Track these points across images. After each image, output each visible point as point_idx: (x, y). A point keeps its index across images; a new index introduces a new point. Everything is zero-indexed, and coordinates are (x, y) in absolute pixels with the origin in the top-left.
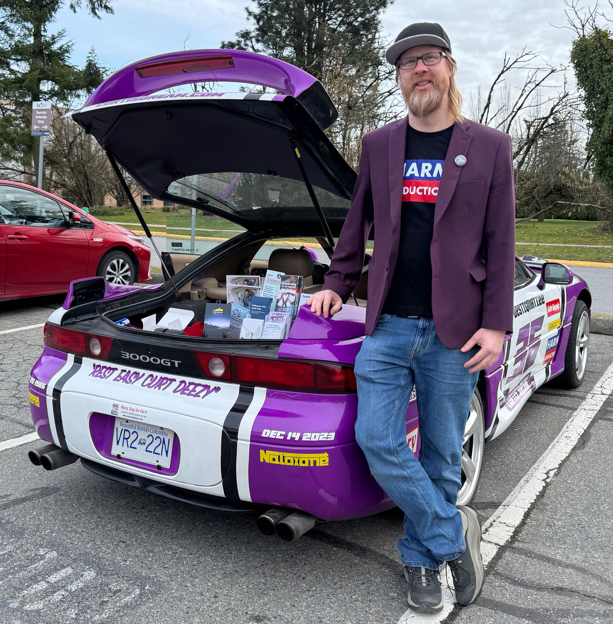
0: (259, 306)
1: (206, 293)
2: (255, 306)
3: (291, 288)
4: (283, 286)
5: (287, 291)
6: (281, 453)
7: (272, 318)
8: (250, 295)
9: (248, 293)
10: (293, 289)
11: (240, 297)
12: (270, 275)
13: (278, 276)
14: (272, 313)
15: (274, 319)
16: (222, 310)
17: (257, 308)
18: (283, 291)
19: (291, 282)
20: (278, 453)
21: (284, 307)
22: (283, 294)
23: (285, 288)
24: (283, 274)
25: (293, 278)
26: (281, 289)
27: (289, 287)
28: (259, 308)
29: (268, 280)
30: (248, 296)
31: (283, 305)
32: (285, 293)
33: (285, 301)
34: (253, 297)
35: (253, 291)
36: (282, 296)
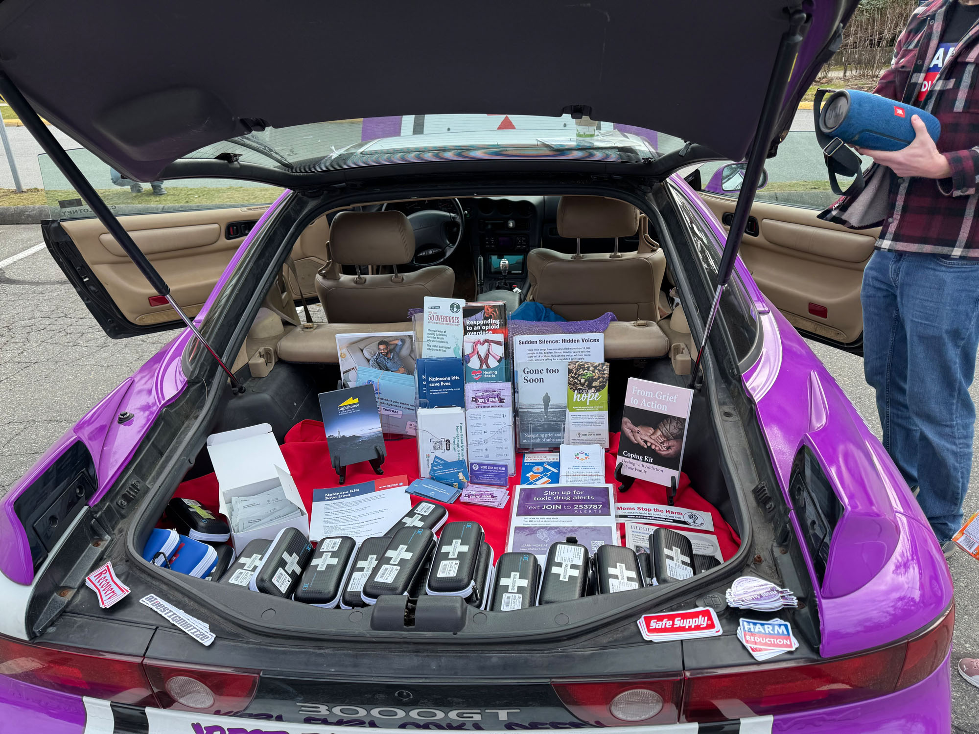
3: (489, 330)
5: (482, 337)
7: (475, 399)
8: (391, 351)
9: (386, 348)
10: (495, 331)
11: (369, 357)
12: (435, 307)
16: (356, 400)
19: (486, 318)
21: (485, 370)
22: (475, 344)
23: (476, 331)
24: (462, 302)
25: (490, 310)
26: (465, 334)
27: (483, 328)
28: (445, 381)
29: (431, 318)
30: (387, 354)
31: (481, 366)
32: (479, 342)
33: (483, 356)
34: (398, 354)
35: (396, 342)
36: (474, 349)
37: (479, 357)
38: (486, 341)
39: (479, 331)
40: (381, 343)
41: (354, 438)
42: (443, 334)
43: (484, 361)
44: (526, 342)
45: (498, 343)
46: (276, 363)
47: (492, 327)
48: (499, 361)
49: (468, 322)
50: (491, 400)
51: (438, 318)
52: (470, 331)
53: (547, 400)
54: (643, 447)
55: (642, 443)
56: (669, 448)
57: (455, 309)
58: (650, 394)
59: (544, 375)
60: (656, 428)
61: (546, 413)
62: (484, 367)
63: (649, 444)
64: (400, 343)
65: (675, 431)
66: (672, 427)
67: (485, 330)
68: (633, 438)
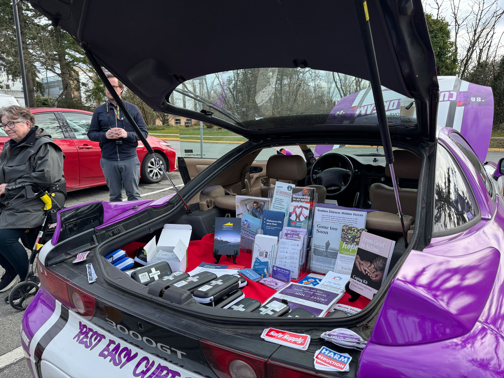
1: (214, 202)
2: (270, 221)
4: (295, 199)
5: (299, 204)
7: (286, 235)
8: (259, 207)
9: (257, 205)
10: (307, 202)
11: (249, 209)
12: (280, 187)
14: (286, 229)
15: (289, 236)
16: (232, 224)
18: (295, 204)
19: (303, 195)
21: (297, 222)
22: (296, 207)
23: (298, 201)
24: (293, 186)
25: (306, 191)
26: (292, 202)
27: (301, 200)
28: (274, 223)
29: (277, 192)
30: (257, 208)
31: (296, 219)
32: (297, 207)
33: (298, 214)
34: (262, 210)
35: (261, 203)
36: (294, 210)
37: (296, 214)
38: (301, 207)
39: (299, 201)
40: (255, 202)
41: (227, 242)
42: (281, 201)
43: (298, 217)
44: (322, 211)
45: (307, 208)
46: (214, 207)
47: (306, 200)
48: (305, 218)
49: (294, 196)
50: (294, 236)
51: (281, 192)
52: (294, 201)
53: (328, 244)
54: (363, 274)
55: (364, 271)
56: (376, 276)
57: (290, 189)
58: (371, 241)
59: (328, 230)
60: (371, 263)
61: (326, 252)
62: (298, 220)
63: (367, 273)
64: (263, 204)
65: (381, 266)
66: (380, 263)
67: (302, 201)
68: (359, 268)
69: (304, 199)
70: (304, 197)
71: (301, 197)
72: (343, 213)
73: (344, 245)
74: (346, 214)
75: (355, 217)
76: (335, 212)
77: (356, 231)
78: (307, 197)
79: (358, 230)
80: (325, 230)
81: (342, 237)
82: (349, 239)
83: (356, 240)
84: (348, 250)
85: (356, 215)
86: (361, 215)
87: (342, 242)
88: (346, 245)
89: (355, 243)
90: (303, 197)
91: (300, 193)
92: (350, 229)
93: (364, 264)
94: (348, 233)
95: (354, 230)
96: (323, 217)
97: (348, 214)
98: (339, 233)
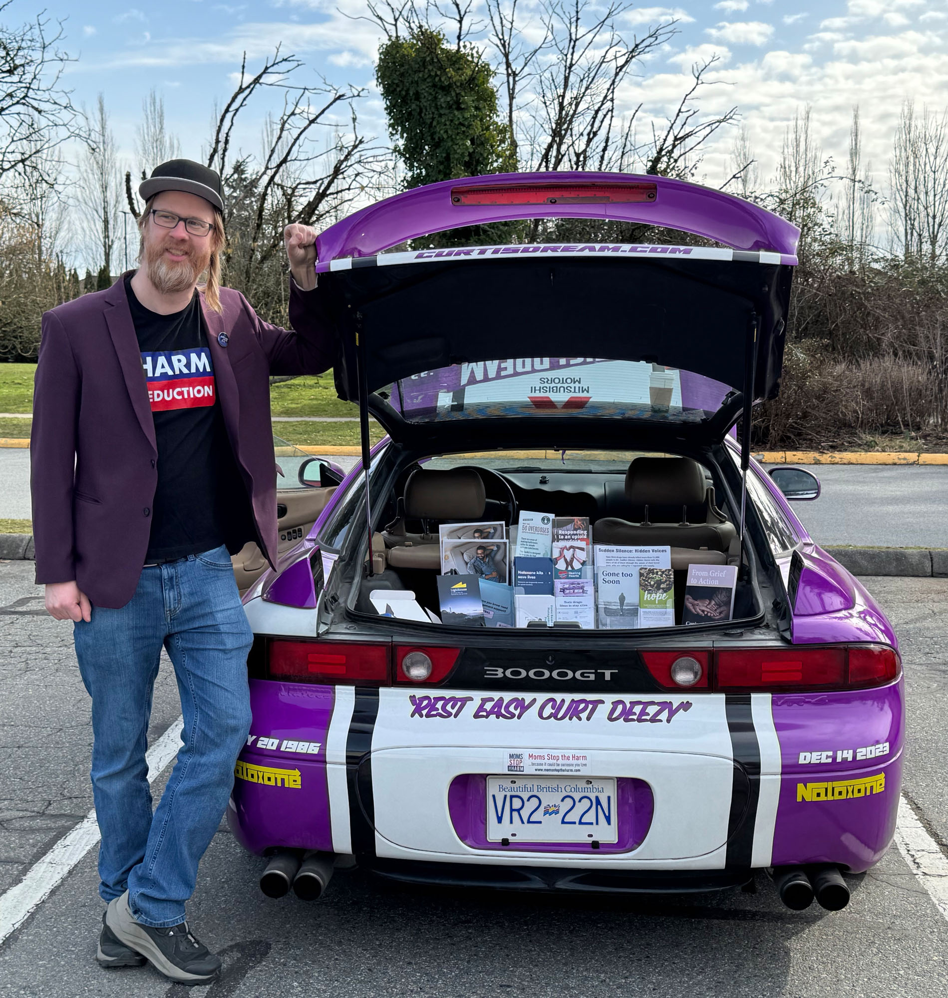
0: (530, 573)
2: (524, 573)
3: (577, 539)
5: (568, 544)
6: (830, 783)
7: (563, 590)
8: (487, 556)
10: (582, 540)
11: (468, 561)
12: (528, 520)
13: (543, 519)
14: (558, 583)
16: (465, 585)
17: (529, 577)
19: (575, 529)
20: (824, 785)
21: (570, 571)
22: (562, 549)
24: (552, 516)
25: (579, 522)
29: (524, 528)
31: (567, 568)
32: (566, 547)
33: (568, 560)
36: (561, 553)
37: (566, 560)
38: (572, 547)
41: (462, 615)
42: (534, 542)
43: (569, 563)
45: (582, 549)
48: (583, 564)
49: (556, 532)
51: (531, 528)
53: (622, 599)
54: (701, 616)
55: (701, 613)
56: (720, 613)
57: (546, 522)
59: (620, 578)
60: (710, 599)
61: (622, 610)
62: (570, 568)
63: (706, 613)
65: (725, 599)
66: (723, 597)
68: (693, 610)
69: (577, 534)
70: (578, 532)
71: (572, 533)
72: (636, 551)
73: (647, 596)
74: (641, 551)
75: (655, 554)
76: (625, 551)
77: (659, 573)
78: (582, 532)
79: (663, 572)
80: (615, 578)
81: (640, 585)
82: (652, 586)
83: (662, 586)
84: (653, 602)
85: (656, 551)
86: (663, 551)
87: (642, 592)
88: (649, 595)
89: (661, 591)
90: (575, 532)
91: (569, 526)
92: (651, 571)
93: (700, 604)
94: (649, 578)
95: (657, 572)
96: (608, 559)
97: (644, 551)
98: (635, 580)
